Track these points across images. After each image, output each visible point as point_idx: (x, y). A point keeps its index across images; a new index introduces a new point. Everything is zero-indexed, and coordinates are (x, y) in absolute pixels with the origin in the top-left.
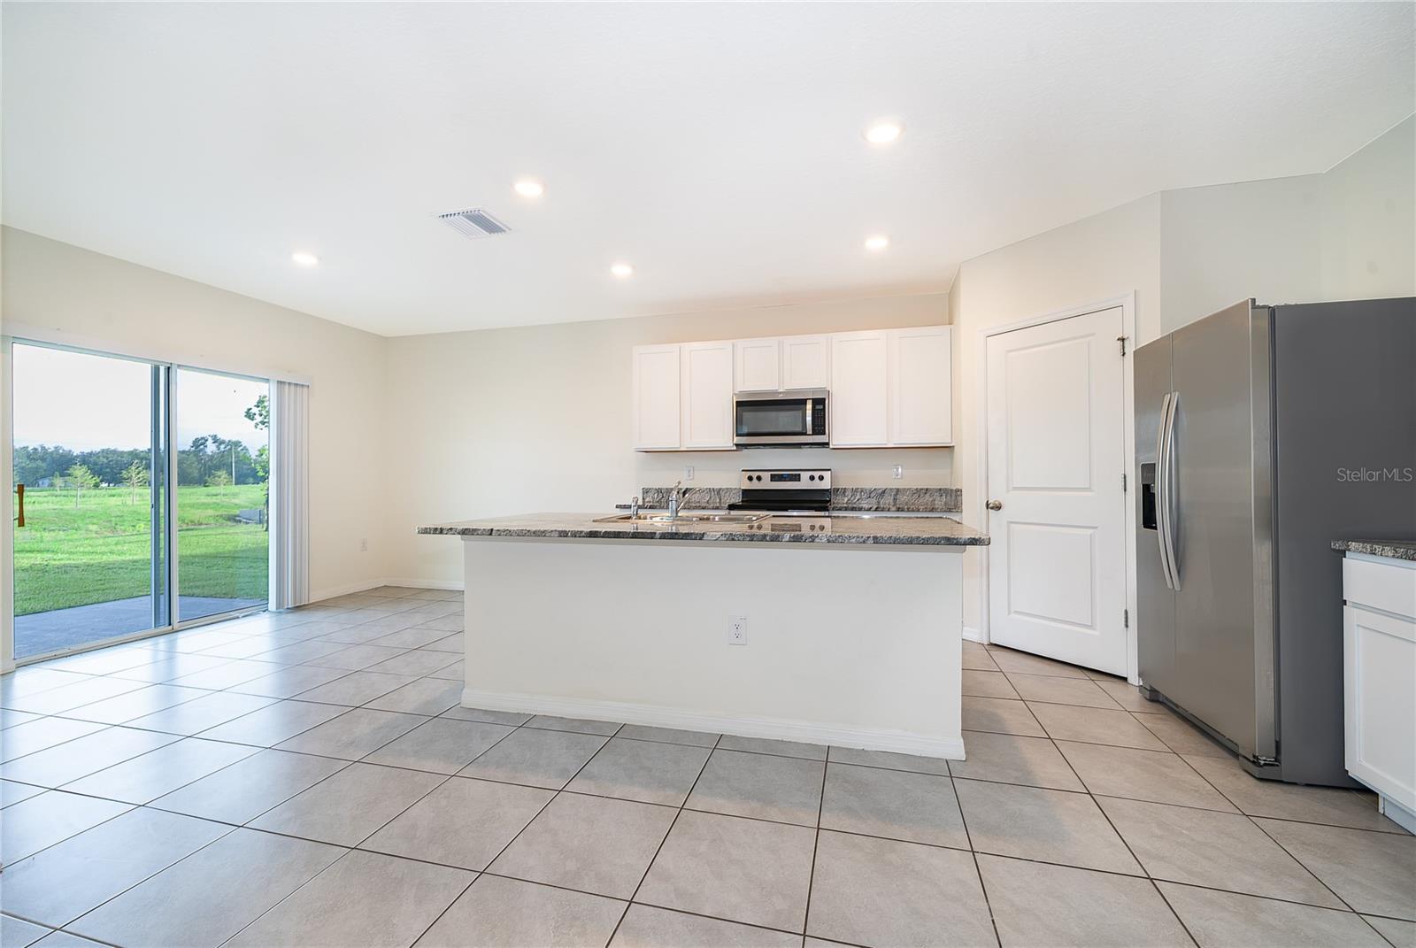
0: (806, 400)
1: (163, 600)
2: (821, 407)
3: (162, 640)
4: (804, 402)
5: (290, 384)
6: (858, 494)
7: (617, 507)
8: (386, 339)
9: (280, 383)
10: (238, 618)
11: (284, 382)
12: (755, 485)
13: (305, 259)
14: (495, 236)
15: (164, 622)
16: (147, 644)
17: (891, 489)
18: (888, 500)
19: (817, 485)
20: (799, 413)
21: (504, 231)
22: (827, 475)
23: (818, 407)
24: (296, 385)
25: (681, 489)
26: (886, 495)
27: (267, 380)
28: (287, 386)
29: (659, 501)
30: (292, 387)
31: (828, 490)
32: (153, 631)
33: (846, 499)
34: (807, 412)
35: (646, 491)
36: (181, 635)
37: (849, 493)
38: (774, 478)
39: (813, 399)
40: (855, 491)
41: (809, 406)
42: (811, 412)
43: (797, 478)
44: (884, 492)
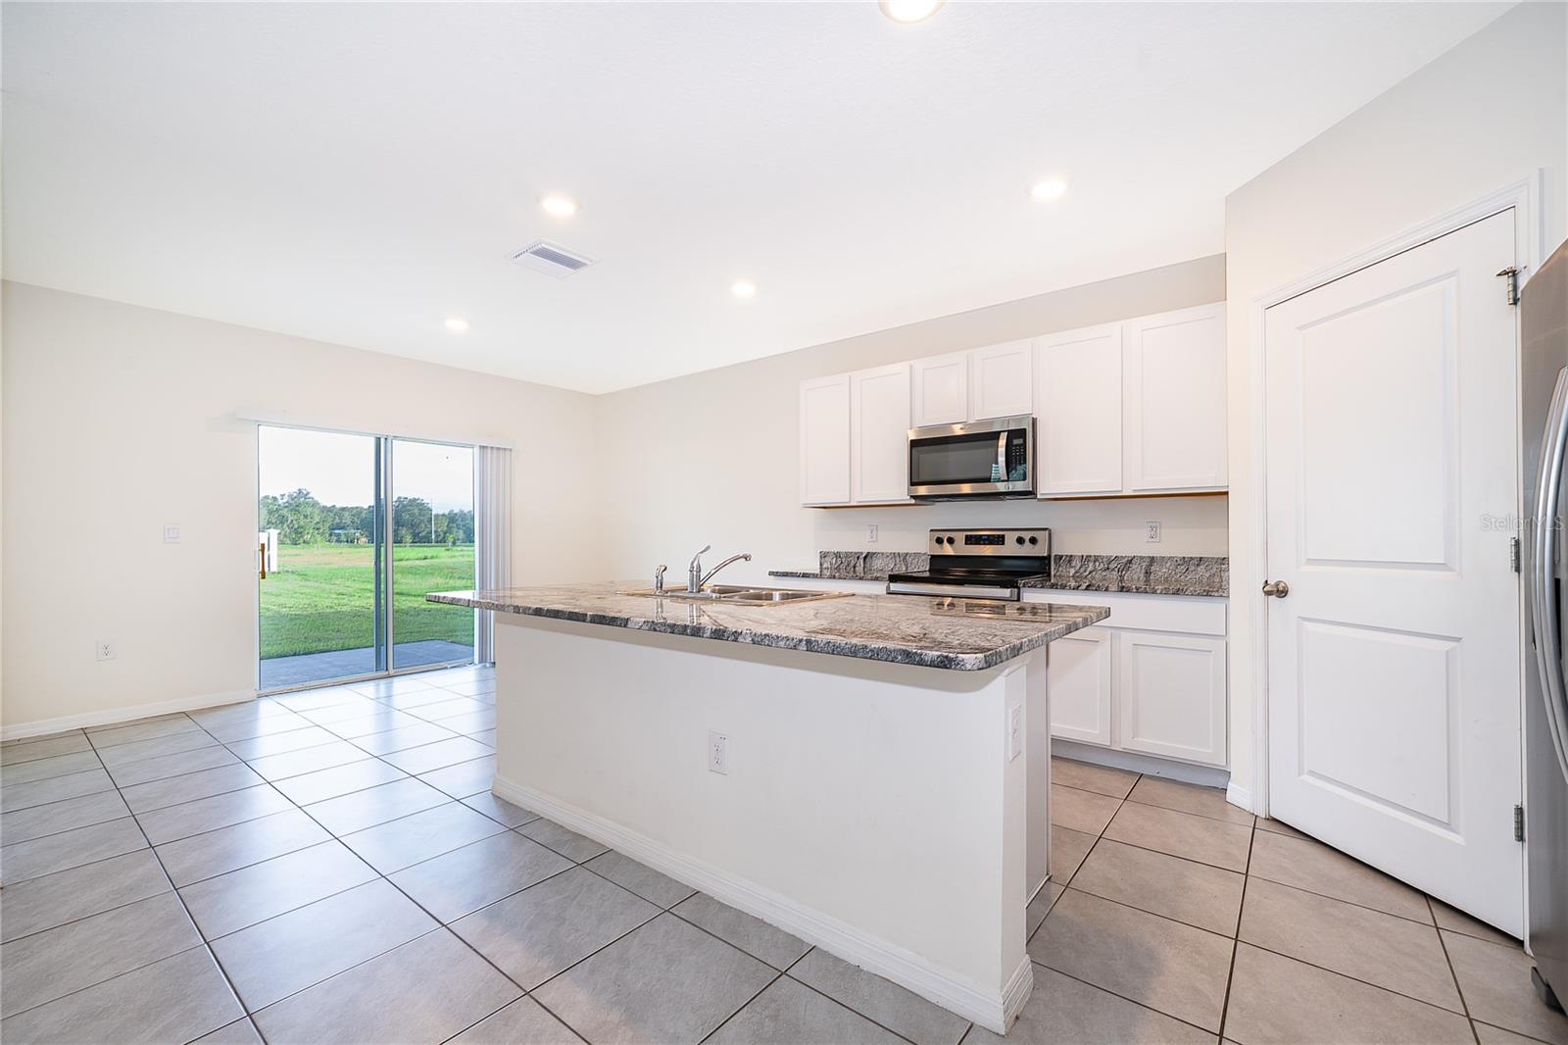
0: (999, 433)
1: (383, 648)
2: (1021, 441)
3: (382, 682)
4: (996, 435)
5: (492, 448)
6: (1091, 565)
7: (771, 573)
8: (595, 396)
9: (483, 448)
10: (446, 668)
11: (487, 447)
12: (948, 550)
13: (457, 325)
14: (581, 271)
15: (383, 668)
16: (372, 684)
17: (1141, 558)
18: (1136, 574)
19: (1027, 550)
20: (989, 451)
21: (583, 265)
22: (1041, 536)
23: (1016, 442)
24: (498, 449)
25: (862, 553)
26: (1134, 567)
27: (472, 447)
28: (489, 450)
29: (838, 569)
30: (495, 451)
31: (1044, 558)
32: (374, 674)
33: (1072, 571)
34: (1000, 450)
35: (824, 555)
36: (395, 679)
37: (1077, 563)
38: (970, 540)
39: (1008, 431)
40: (1085, 559)
41: (1002, 442)
42: (1004, 449)
43: (999, 540)
44: (1130, 562)
